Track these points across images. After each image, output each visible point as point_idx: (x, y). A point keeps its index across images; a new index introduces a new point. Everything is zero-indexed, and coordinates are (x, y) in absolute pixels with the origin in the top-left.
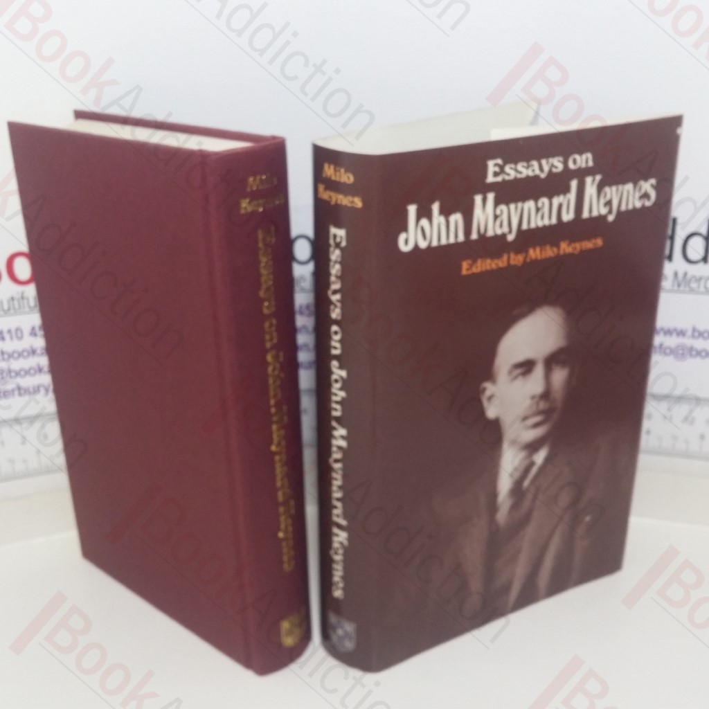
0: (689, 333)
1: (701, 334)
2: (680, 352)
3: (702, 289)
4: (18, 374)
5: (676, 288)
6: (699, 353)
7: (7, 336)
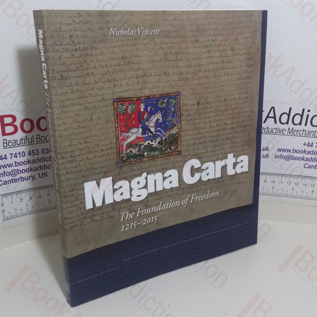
0: (292, 151)
1: (296, 151)
2: (288, 158)
3: (298, 135)
4: (21, 172)
5: (288, 134)
6: (295, 158)
7: (18, 155)
